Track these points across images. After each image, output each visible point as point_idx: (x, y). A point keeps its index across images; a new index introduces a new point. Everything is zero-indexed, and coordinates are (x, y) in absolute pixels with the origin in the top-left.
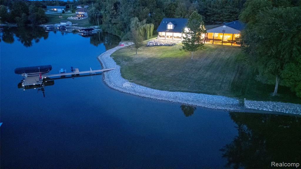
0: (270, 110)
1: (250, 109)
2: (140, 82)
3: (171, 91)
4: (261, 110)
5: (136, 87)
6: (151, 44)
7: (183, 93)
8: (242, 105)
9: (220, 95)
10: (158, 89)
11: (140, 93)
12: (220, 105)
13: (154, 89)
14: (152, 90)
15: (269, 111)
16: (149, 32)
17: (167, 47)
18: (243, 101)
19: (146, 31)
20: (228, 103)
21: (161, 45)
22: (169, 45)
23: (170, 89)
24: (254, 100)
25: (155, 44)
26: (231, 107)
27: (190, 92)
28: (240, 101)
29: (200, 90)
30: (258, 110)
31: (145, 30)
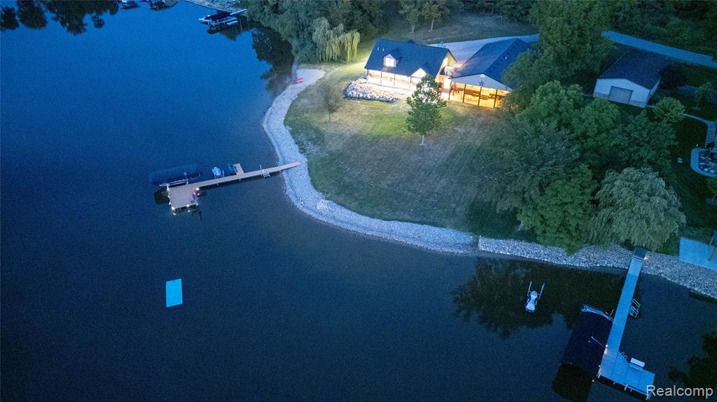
0: (508, 253)
1: (484, 252)
2: (341, 199)
3: (384, 220)
4: (497, 254)
5: (335, 211)
6: (355, 93)
7: (401, 223)
8: (475, 244)
9: (451, 228)
10: (367, 216)
11: (342, 222)
12: (447, 245)
13: (362, 214)
14: (360, 216)
15: (506, 255)
16: (349, 48)
17: (383, 104)
18: (478, 239)
19: (344, 46)
20: (458, 242)
21: (373, 99)
22: (388, 102)
23: (384, 217)
24: (491, 238)
25: (361, 95)
26: (460, 249)
27: (410, 222)
28: (474, 238)
29: (425, 219)
30: (493, 253)
31: (342, 46)
